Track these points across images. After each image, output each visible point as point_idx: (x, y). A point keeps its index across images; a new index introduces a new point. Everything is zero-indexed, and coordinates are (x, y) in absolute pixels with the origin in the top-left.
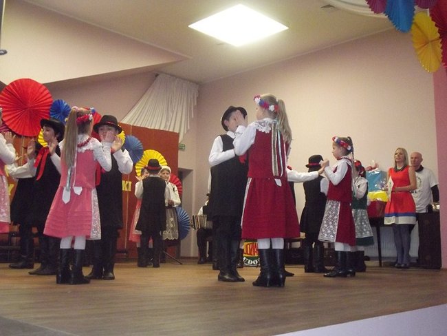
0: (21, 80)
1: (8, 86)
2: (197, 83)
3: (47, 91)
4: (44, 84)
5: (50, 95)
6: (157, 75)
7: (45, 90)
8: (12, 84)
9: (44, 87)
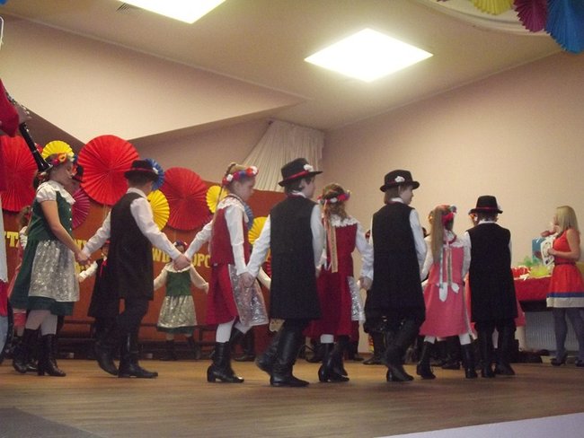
0: (101, 137)
1: (87, 145)
2: (322, 130)
3: (133, 149)
4: (129, 141)
5: (136, 154)
6: (270, 123)
7: (131, 147)
8: (91, 142)
9: (130, 145)
